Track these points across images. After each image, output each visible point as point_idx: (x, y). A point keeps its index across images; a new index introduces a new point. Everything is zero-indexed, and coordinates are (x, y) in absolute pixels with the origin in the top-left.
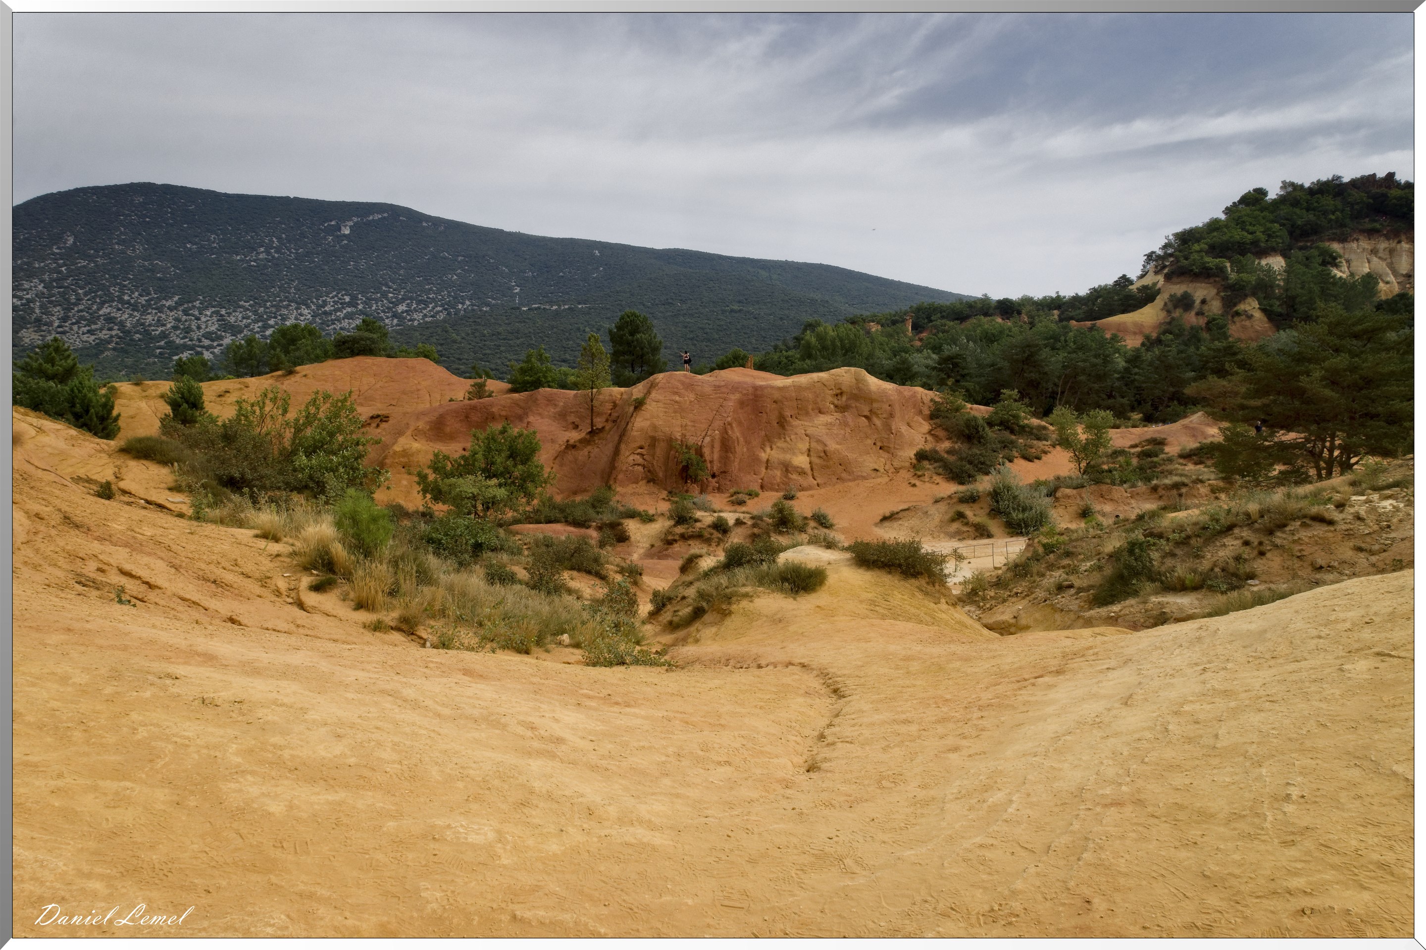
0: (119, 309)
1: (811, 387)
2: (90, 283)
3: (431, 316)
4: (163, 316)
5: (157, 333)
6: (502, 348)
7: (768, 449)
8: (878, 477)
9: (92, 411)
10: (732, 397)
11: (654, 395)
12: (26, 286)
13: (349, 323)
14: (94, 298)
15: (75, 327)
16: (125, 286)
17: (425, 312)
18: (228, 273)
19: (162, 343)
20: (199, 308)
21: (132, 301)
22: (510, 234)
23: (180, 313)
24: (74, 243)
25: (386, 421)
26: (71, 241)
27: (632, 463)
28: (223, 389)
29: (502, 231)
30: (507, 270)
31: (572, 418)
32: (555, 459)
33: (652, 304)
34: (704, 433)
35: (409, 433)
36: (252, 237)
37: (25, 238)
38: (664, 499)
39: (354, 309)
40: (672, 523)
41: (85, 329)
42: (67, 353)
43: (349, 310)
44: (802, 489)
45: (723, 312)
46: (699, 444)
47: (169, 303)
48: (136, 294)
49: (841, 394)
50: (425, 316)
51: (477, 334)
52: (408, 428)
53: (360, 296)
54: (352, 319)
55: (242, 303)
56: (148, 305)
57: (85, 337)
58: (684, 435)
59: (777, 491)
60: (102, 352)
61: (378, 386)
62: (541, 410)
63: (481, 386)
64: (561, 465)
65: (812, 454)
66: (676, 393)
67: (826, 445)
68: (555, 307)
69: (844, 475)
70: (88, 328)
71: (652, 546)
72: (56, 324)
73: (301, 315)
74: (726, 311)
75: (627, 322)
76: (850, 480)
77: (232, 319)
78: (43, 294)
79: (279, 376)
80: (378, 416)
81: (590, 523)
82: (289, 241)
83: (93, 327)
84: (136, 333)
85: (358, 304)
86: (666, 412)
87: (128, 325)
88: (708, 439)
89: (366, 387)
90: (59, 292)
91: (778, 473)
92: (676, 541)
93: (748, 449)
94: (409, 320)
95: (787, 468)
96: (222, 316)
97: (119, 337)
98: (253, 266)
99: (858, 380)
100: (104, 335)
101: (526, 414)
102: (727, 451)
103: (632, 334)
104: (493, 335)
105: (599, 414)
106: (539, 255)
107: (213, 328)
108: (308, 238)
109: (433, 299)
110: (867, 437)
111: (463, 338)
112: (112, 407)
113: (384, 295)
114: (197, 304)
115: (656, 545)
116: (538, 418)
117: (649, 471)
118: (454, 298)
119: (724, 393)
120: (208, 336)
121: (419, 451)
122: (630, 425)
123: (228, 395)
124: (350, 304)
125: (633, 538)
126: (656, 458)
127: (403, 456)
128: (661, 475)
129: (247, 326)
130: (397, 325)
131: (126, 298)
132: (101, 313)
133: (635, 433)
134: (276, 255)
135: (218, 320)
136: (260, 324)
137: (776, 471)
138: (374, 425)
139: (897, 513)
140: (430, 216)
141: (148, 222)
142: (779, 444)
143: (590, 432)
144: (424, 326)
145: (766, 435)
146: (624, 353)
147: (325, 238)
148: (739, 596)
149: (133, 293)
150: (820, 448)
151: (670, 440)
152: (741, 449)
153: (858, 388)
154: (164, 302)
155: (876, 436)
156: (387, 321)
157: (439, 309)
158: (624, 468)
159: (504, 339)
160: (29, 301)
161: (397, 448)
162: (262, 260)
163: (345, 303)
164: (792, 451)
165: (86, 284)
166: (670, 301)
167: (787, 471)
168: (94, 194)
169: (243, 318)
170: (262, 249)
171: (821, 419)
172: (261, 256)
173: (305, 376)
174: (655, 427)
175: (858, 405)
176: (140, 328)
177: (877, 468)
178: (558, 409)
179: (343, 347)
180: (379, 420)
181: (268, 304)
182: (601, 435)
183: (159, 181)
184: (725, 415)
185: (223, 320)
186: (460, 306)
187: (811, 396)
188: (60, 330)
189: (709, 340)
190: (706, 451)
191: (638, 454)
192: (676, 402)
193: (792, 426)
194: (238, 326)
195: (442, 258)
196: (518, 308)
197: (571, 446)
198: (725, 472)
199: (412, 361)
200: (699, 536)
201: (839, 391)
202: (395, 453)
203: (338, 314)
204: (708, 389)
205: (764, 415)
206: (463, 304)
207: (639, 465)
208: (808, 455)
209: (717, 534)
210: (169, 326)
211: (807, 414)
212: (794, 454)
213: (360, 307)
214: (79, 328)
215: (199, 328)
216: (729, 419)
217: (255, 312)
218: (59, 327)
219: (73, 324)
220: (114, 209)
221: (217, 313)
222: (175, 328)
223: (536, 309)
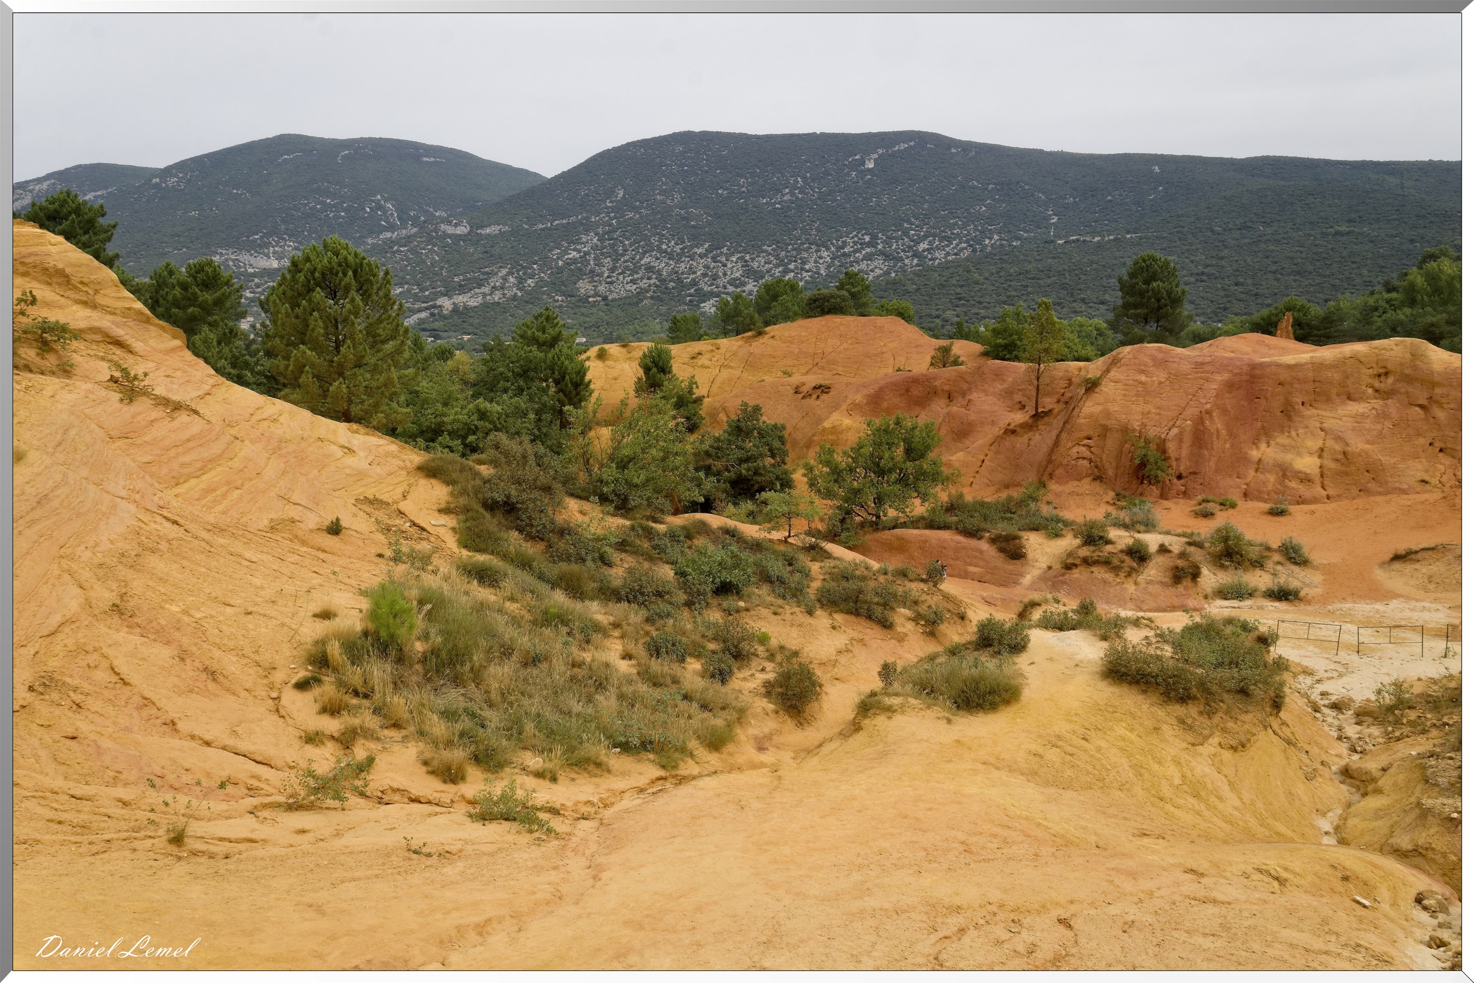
0: (657, 259)
1: (1336, 365)
2: (635, 234)
3: (955, 254)
4: (695, 264)
5: (689, 280)
6: (1030, 289)
7: (1263, 446)
8: (1425, 492)
9: (567, 377)
10: (1218, 377)
11: (1113, 374)
12: (584, 240)
13: (867, 265)
14: (637, 248)
15: (621, 277)
16: (663, 235)
17: (947, 249)
18: (754, 217)
19: (692, 291)
20: (726, 255)
21: (669, 250)
22: (1051, 154)
23: (709, 260)
24: (624, 196)
25: (827, 393)
26: (621, 193)
27: (1075, 456)
28: (696, 350)
29: (1041, 151)
30: (1043, 197)
31: (1018, 397)
32: (991, 445)
33: (1225, 230)
34: (1172, 423)
35: (844, 407)
36: (778, 178)
37: (585, 194)
38: (1108, 502)
39: (873, 250)
40: (1078, 541)
41: (629, 279)
42: (556, 321)
43: (868, 250)
44: (1301, 501)
45: (1324, 235)
46: (1163, 436)
47: (700, 251)
48: (673, 242)
49: (1386, 374)
50: (948, 254)
51: (1002, 274)
52: (845, 401)
53: (880, 235)
54: (870, 260)
55: (765, 247)
56: (682, 254)
57: (628, 287)
58: (1144, 425)
59: (1265, 501)
60: (642, 301)
61: (841, 348)
62: (986, 386)
63: (946, 350)
64: (997, 453)
65: (1325, 455)
66: (1142, 372)
67: (1347, 444)
68: (1097, 239)
69: (1372, 486)
70: (631, 278)
71: (1050, 568)
72: (606, 275)
73: (821, 258)
74: (1327, 234)
75: (1142, 268)
76: (1379, 493)
77: (755, 265)
78: (597, 246)
79: (749, 337)
80: (821, 386)
81: (983, 534)
82: (813, 180)
83: (636, 276)
84: (670, 281)
85: (878, 244)
86: (1125, 395)
87: (664, 273)
88: (1175, 431)
89: (831, 349)
90: (609, 244)
91: (1272, 478)
92: (1076, 565)
93: (1232, 445)
94: (930, 260)
95: (1284, 471)
96: (746, 261)
97: (657, 286)
98: (778, 208)
99: (1415, 355)
100: (644, 284)
101: (970, 389)
102: (1200, 448)
103: (1147, 282)
104: (1020, 274)
105: (1048, 394)
106: (1084, 177)
107: (738, 275)
108: (831, 175)
109: (958, 234)
110: (1419, 435)
111: (986, 279)
112: (585, 374)
113: (906, 233)
114: (725, 250)
115: (1054, 567)
116: (982, 395)
117: (1096, 467)
118: (981, 232)
119: (1208, 372)
120: (732, 282)
121: (849, 429)
122: (1077, 410)
123: (700, 356)
124: (869, 245)
125: (1030, 555)
126: (1106, 452)
127: (832, 434)
128: (1111, 472)
129: (768, 271)
130: (917, 265)
131: (664, 247)
132: (642, 262)
133: (1082, 421)
134: (800, 196)
135: (743, 266)
136: (781, 269)
137: (1268, 476)
138: (815, 396)
139: (1416, 552)
140: (960, 141)
141: (686, 171)
142: (1279, 440)
143: (1034, 416)
144: (945, 266)
145: (1263, 427)
146: (1135, 306)
147: (848, 174)
148: (878, 708)
149: (669, 241)
150: (1338, 447)
151: (1125, 430)
152: (1221, 446)
153: (1415, 368)
154: (696, 250)
155: (1435, 434)
156: (906, 261)
157: (964, 245)
158: (1065, 462)
159: (1033, 279)
160: (586, 253)
161: (827, 424)
162: (786, 202)
163: (865, 243)
164: (1296, 449)
165: (631, 235)
166: (1249, 224)
167: (1284, 476)
168: (641, 147)
169: (766, 263)
170: (787, 191)
171: (1350, 408)
172: (786, 198)
173: (773, 337)
174: (1107, 414)
175: (1410, 389)
176: (674, 276)
177: (1427, 478)
178: (1005, 386)
179: (813, 305)
180: (820, 391)
181: (790, 247)
182: (1046, 419)
183: (697, 129)
184: (1203, 401)
185: (747, 266)
186: (987, 241)
187: (1336, 376)
188: (609, 280)
189: (1299, 273)
190: (1171, 447)
191: (1084, 445)
192: (1141, 383)
193: (1302, 417)
194: (761, 271)
195: (970, 187)
196: (1052, 241)
197: (1011, 432)
198: (1195, 473)
199: (882, 321)
200: (1106, 563)
201: (1382, 371)
202: (824, 429)
203: (857, 255)
204: (1185, 367)
205: (1263, 402)
206: (991, 239)
207: (1084, 458)
208: (1320, 457)
209: (1129, 562)
210: (699, 273)
211: (1329, 400)
212: (1299, 454)
213: (880, 247)
214: (624, 277)
215: (725, 274)
216: (1208, 406)
217: (777, 257)
218: (608, 277)
219: (619, 274)
220: (658, 160)
221: (742, 258)
222: (704, 275)
223: (1074, 241)
